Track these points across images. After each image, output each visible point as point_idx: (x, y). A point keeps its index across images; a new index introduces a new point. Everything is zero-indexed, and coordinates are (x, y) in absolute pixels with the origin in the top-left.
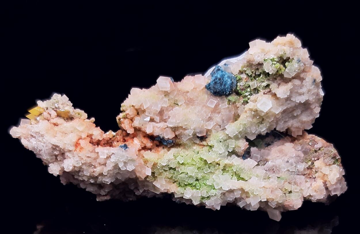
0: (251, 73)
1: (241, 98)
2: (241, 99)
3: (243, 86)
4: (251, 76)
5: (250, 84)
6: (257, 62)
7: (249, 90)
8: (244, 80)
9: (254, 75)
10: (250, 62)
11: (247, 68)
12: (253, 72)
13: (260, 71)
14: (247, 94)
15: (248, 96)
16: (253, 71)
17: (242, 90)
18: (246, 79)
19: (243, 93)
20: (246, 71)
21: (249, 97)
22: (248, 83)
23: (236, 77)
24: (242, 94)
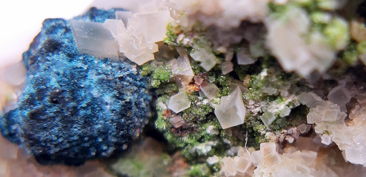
0: (215, 61)
1: (180, 162)
2: (179, 166)
3: (181, 113)
4: (216, 71)
5: (214, 105)
6: (234, 17)
7: (210, 129)
8: (186, 89)
9: (227, 68)
10: (202, 18)
11: (196, 37)
12: (221, 56)
13: (256, 52)
14: (204, 148)
15: (209, 155)
16: (221, 50)
17: (182, 130)
18: (193, 83)
19: (187, 144)
20: (190, 48)
21: (213, 160)
22: (205, 102)
23: (149, 75)
24: (180, 149)
